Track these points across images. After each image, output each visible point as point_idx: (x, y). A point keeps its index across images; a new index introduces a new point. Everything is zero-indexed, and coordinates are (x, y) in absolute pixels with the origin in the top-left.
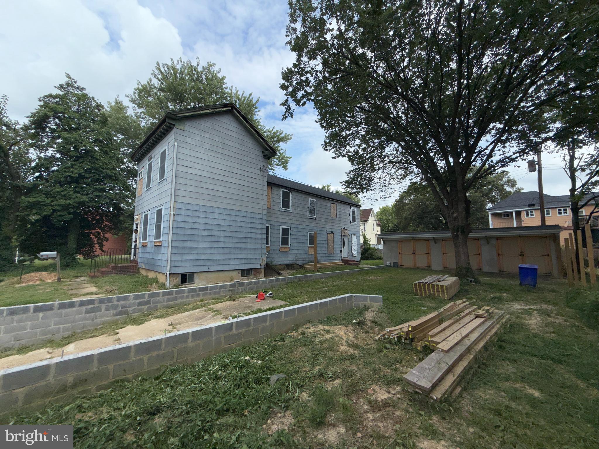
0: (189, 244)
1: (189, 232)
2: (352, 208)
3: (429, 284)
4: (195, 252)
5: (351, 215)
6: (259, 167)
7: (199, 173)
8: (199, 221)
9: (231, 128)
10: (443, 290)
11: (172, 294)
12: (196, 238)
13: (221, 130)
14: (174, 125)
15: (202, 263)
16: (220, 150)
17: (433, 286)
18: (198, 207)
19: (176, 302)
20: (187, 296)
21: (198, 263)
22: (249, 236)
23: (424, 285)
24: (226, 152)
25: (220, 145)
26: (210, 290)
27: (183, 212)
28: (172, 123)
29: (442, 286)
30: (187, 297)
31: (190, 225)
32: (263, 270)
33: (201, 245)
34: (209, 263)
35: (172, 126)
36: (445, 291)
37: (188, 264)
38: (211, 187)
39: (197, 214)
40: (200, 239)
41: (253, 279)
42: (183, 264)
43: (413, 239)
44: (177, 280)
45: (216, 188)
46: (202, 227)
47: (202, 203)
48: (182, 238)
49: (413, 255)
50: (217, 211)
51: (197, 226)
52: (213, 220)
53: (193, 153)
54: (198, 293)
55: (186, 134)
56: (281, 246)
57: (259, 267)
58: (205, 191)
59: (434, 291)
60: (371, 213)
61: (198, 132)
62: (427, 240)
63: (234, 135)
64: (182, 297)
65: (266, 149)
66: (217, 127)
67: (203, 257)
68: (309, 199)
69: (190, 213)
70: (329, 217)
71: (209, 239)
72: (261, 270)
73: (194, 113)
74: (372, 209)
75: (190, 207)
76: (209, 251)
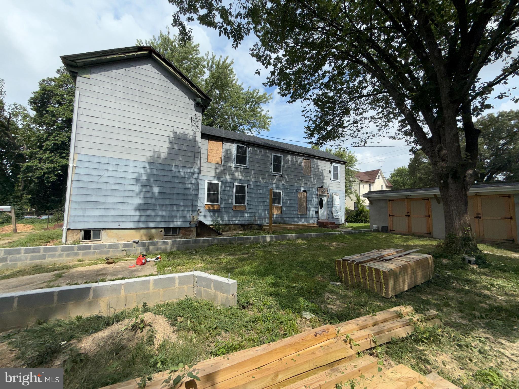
0: (94, 199)
1: (94, 186)
2: (334, 164)
3: (357, 264)
4: (103, 207)
5: (332, 172)
6: (190, 116)
7: (109, 123)
8: (107, 174)
9: (152, 75)
10: (380, 278)
11: (39, 252)
12: (104, 193)
13: (138, 76)
14: (77, 73)
15: (110, 219)
16: (137, 99)
17: (363, 268)
18: (107, 159)
19: (44, 261)
20: (59, 254)
21: (106, 219)
22: (176, 191)
23: (350, 265)
24: (145, 101)
25: (137, 93)
26: (94, 249)
27: (86, 165)
28: (75, 71)
29: (377, 270)
30: (60, 256)
31: (96, 179)
32: (194, 230)
33: (110, 199)
34: (120, 220)
35: (75, 74)
36: (382, 281)
37: (91, 220)
38: (125, 138)
39: (105, 167)
40: (109, 193)
41: (180, 238)
42: (86, 219)
43: (407, 197)
44: (78, 235)
45: (130, 139)
46: (112, 180)
47: (112, 155)
48: (85, 192)
49: (407, 217)
50: (131, 163)
51: (104, 180)
52: (126, 173)
53: (100, 102)
54: (76, 251)
55: (91, 81)
56: (234, 204)
57: (188, 225)
58: (116, 143)
59: (365, 278)
60: (379, 174)
61: (108, 80)
62: (427, 199)
63: (156, 81)
64: (53, 256)
65: (198, 96)
66: (132, 74)
67: (112, 213)
68: (273, 154)
69: (96, 166)
70: (301, 175)
71: (122, 194)
72: (192, 229)
73: (99, 58)
74: (379, 170)
75: (96, 160)
76: (120, 206)
